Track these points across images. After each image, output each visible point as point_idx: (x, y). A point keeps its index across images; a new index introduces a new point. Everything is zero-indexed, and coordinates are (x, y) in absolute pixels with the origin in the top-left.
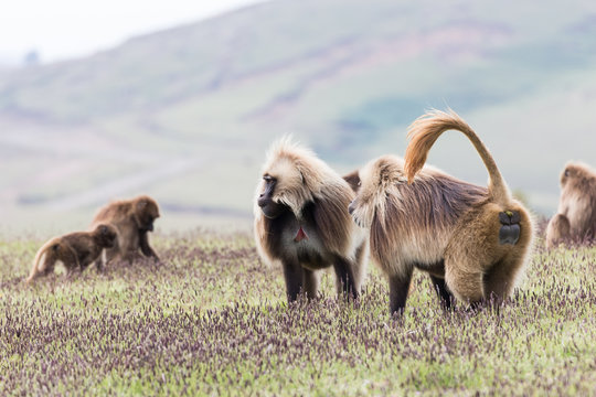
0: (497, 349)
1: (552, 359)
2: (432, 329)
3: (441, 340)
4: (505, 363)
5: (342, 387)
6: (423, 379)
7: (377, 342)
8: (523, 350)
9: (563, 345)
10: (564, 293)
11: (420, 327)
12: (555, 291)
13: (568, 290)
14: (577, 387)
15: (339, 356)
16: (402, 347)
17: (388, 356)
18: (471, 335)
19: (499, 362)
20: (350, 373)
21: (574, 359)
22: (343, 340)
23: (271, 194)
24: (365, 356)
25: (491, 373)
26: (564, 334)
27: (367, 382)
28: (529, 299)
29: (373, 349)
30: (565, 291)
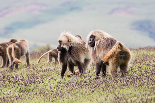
0: (42, 82)
1: (55, 85)
2: (26, 78)
3: (28, 80)
4: (43, 86)
5: (3, 92)
6: (23, 90)
7: (12, 81)
8: (48, 82)
9: (58, 81)
10: (58, 69)
11: (23, 77)
12: (56, 68)
13: (59, 68)
14: (60, 91)
15: (3, 85)
16: (18, 82)
17: (15, 85)
18: (35, 79)
19: (42, 85)
20: (5, 89)
21: (60, 85)
22: (4, 81)
23: (60, 45)
24: (9, 85)
25: (40, 88)
26: (58, 79)
27: (10, 91)
28: (50, 70)
29: (11, 83)
30: (58, 68)
